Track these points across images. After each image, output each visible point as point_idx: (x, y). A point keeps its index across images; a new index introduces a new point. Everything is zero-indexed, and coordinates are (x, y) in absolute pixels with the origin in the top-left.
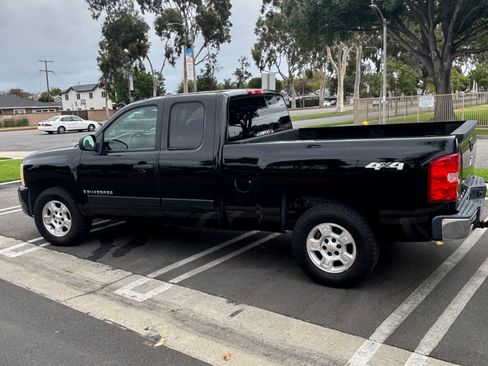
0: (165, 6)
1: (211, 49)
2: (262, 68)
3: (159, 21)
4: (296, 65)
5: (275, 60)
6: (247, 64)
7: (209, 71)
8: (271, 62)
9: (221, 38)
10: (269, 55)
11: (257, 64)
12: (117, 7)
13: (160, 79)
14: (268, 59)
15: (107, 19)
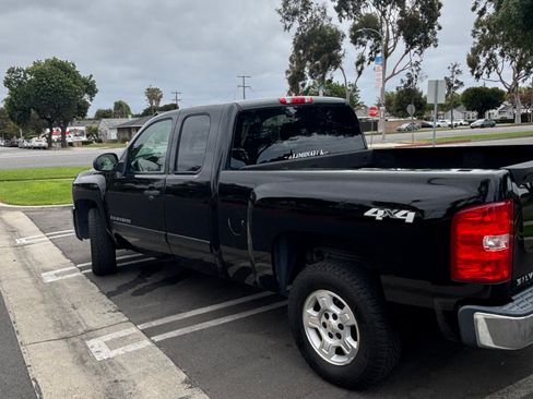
0: (363, 11)
1: (414, 56)
2: (478, 76)
3: (354, 28)
4: (523, 71)
5: (496, 66)
6: (459, 72)
7: (410, 82)
8: (490, 69)
9: (426, 43)
10: (488, 60)
11: (472, 72)
12: (309, 16)
13: (355, 90)
14: (487, 65)
15: (300, 29)
